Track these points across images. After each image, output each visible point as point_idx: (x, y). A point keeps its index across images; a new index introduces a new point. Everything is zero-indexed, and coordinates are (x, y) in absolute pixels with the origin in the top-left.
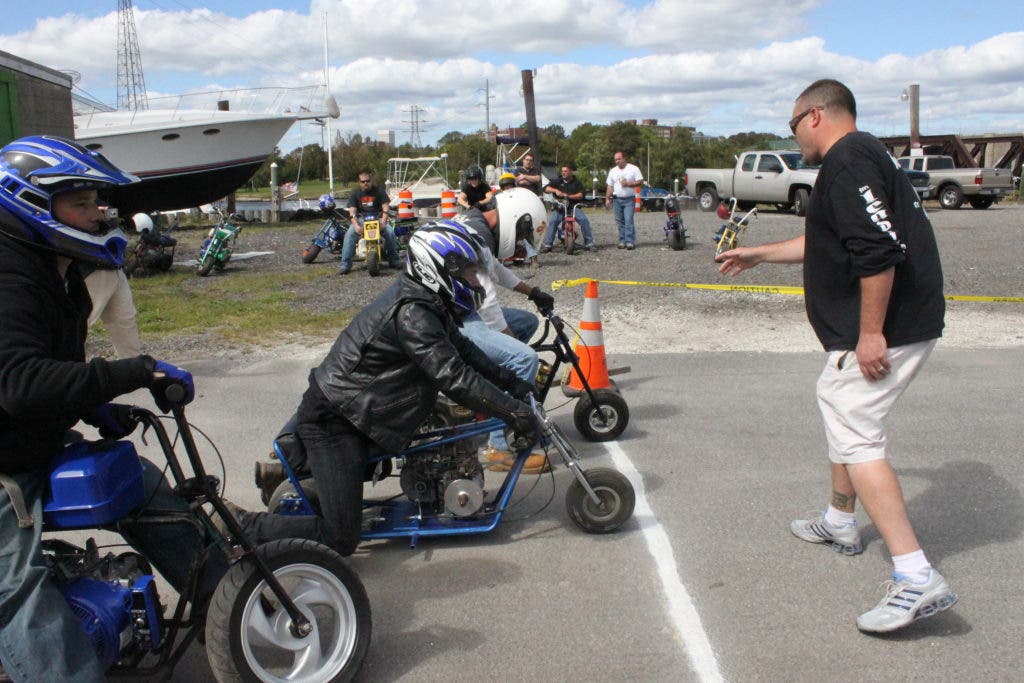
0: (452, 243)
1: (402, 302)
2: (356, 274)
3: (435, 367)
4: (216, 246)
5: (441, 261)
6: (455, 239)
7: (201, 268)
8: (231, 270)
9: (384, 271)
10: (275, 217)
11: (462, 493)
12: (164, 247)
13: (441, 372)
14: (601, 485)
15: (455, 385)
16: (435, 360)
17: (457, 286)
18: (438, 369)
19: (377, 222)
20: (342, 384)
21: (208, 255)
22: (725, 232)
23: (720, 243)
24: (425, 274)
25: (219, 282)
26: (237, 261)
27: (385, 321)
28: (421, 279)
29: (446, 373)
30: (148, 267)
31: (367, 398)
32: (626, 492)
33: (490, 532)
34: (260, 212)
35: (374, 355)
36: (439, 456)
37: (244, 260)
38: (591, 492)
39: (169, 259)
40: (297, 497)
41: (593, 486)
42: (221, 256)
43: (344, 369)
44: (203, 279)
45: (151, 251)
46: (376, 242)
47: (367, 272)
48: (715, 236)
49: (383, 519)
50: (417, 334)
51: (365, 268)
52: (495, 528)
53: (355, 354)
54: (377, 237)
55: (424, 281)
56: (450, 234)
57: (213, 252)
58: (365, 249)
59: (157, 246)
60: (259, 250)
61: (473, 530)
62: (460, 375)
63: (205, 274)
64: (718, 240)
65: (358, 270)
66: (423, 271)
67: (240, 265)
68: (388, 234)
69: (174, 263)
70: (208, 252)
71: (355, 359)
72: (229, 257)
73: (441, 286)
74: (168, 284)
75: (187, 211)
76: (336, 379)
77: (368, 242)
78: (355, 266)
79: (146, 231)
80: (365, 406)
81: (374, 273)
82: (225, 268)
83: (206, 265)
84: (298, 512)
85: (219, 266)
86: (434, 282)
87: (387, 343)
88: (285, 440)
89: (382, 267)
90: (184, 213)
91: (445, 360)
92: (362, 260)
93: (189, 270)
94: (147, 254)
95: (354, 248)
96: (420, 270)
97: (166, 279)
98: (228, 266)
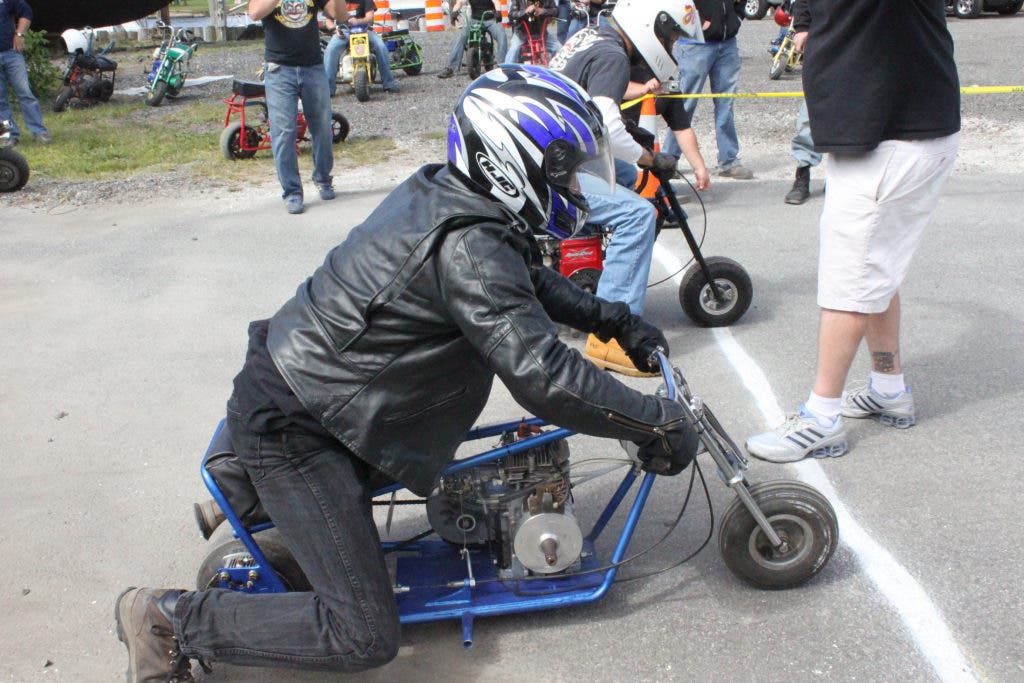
0: (560, 122)
1: (449, 226)
2: (341, 99)
3: (512, 354)
4: (167, 69)
5: (538, 157)
6: (565, 114)
7: (151, 96)
8: (185, 98)
9: (375, 95)
10: (220, 35)
11: (545, 537)
12: (101, 71)
13: (524, 363)
14: (781, 512)
15: (553, 390)
16: (511, 339)
17: (558, 204)
18: (519, 359)
19: (366, 35)
20: (327, 370)
21: (159, 80)
22: (784, 43)
23: (777, 56)
24: (500, 179)
25: (175, 112)
26: (190, 87)
27: (415, 262)
28: (489, 186)
29: (533, 366)
30: (84, 97)
31: (375, 401)
32: (823, 522)
33: (596, 600)
34: (201, 29)
35: (392, 322)
36: (501, 472)
37: (200, 87)
38: (765, 523)
39: (110, 87)
40: (248, 563)
41: (768, 514)
42: (173, 81)
43: (329, 343)
44: (156, 109)
45: (87, 77)
46: (365, 60)
47: (353, 97)
48: (770, 47)
49: (407, 589)
50: (476, 287)
51: (352, 91)
52: (605, 593)
53: (352, 318)
54: (366, 53)
55: (496, 191)
56: (554, 103)
57: (165, 76)
58: (351, 69)
59: (94, 70)
60: (212, 73)
61: (566, 599)
62: (559, 371)
63: (156, 103)
64: (774, 53)
65: (342, 94)
66: (498, 174)
67: (195, 92)
68: (378, 49)
69: (115, 92)
70: (158, 76)
71: (353, 326)
72: (182, 84)
73: (528, 202)
74: (115, 116)
75: (109, 29)
76: (314, 361)
77: (354, 60)
78: (340, 88)
79: (79, 51)
80: (370, 415)
81: (363, 98)
82: (178, 96)
83: (158, 93)
84: (253, 590)
85: (171, 94)
86: (517, 195)
87: (419, 303)
88: (221, 465)
89: (373, 91)
90: (106, 33)
91: (534, 341)
92: (348, 82)
93: (135, 100)
94: (83, 81)
95: (337, 66)
96: (491, 169)
97: (110, 110)
98: (182, 93)
